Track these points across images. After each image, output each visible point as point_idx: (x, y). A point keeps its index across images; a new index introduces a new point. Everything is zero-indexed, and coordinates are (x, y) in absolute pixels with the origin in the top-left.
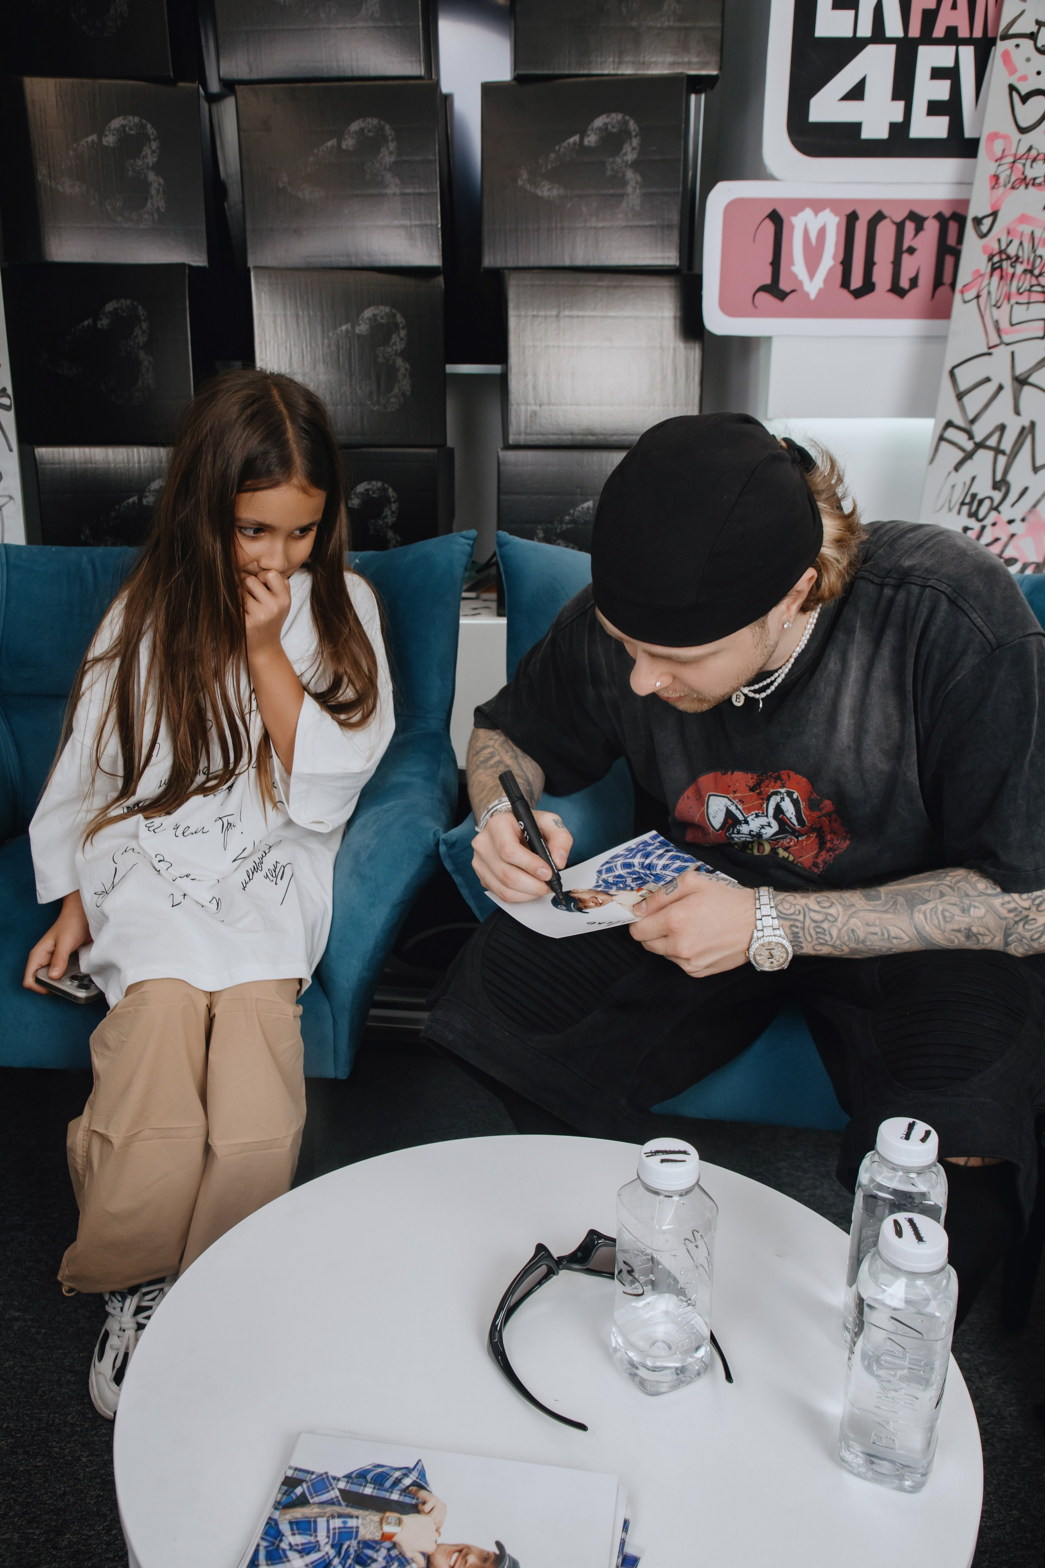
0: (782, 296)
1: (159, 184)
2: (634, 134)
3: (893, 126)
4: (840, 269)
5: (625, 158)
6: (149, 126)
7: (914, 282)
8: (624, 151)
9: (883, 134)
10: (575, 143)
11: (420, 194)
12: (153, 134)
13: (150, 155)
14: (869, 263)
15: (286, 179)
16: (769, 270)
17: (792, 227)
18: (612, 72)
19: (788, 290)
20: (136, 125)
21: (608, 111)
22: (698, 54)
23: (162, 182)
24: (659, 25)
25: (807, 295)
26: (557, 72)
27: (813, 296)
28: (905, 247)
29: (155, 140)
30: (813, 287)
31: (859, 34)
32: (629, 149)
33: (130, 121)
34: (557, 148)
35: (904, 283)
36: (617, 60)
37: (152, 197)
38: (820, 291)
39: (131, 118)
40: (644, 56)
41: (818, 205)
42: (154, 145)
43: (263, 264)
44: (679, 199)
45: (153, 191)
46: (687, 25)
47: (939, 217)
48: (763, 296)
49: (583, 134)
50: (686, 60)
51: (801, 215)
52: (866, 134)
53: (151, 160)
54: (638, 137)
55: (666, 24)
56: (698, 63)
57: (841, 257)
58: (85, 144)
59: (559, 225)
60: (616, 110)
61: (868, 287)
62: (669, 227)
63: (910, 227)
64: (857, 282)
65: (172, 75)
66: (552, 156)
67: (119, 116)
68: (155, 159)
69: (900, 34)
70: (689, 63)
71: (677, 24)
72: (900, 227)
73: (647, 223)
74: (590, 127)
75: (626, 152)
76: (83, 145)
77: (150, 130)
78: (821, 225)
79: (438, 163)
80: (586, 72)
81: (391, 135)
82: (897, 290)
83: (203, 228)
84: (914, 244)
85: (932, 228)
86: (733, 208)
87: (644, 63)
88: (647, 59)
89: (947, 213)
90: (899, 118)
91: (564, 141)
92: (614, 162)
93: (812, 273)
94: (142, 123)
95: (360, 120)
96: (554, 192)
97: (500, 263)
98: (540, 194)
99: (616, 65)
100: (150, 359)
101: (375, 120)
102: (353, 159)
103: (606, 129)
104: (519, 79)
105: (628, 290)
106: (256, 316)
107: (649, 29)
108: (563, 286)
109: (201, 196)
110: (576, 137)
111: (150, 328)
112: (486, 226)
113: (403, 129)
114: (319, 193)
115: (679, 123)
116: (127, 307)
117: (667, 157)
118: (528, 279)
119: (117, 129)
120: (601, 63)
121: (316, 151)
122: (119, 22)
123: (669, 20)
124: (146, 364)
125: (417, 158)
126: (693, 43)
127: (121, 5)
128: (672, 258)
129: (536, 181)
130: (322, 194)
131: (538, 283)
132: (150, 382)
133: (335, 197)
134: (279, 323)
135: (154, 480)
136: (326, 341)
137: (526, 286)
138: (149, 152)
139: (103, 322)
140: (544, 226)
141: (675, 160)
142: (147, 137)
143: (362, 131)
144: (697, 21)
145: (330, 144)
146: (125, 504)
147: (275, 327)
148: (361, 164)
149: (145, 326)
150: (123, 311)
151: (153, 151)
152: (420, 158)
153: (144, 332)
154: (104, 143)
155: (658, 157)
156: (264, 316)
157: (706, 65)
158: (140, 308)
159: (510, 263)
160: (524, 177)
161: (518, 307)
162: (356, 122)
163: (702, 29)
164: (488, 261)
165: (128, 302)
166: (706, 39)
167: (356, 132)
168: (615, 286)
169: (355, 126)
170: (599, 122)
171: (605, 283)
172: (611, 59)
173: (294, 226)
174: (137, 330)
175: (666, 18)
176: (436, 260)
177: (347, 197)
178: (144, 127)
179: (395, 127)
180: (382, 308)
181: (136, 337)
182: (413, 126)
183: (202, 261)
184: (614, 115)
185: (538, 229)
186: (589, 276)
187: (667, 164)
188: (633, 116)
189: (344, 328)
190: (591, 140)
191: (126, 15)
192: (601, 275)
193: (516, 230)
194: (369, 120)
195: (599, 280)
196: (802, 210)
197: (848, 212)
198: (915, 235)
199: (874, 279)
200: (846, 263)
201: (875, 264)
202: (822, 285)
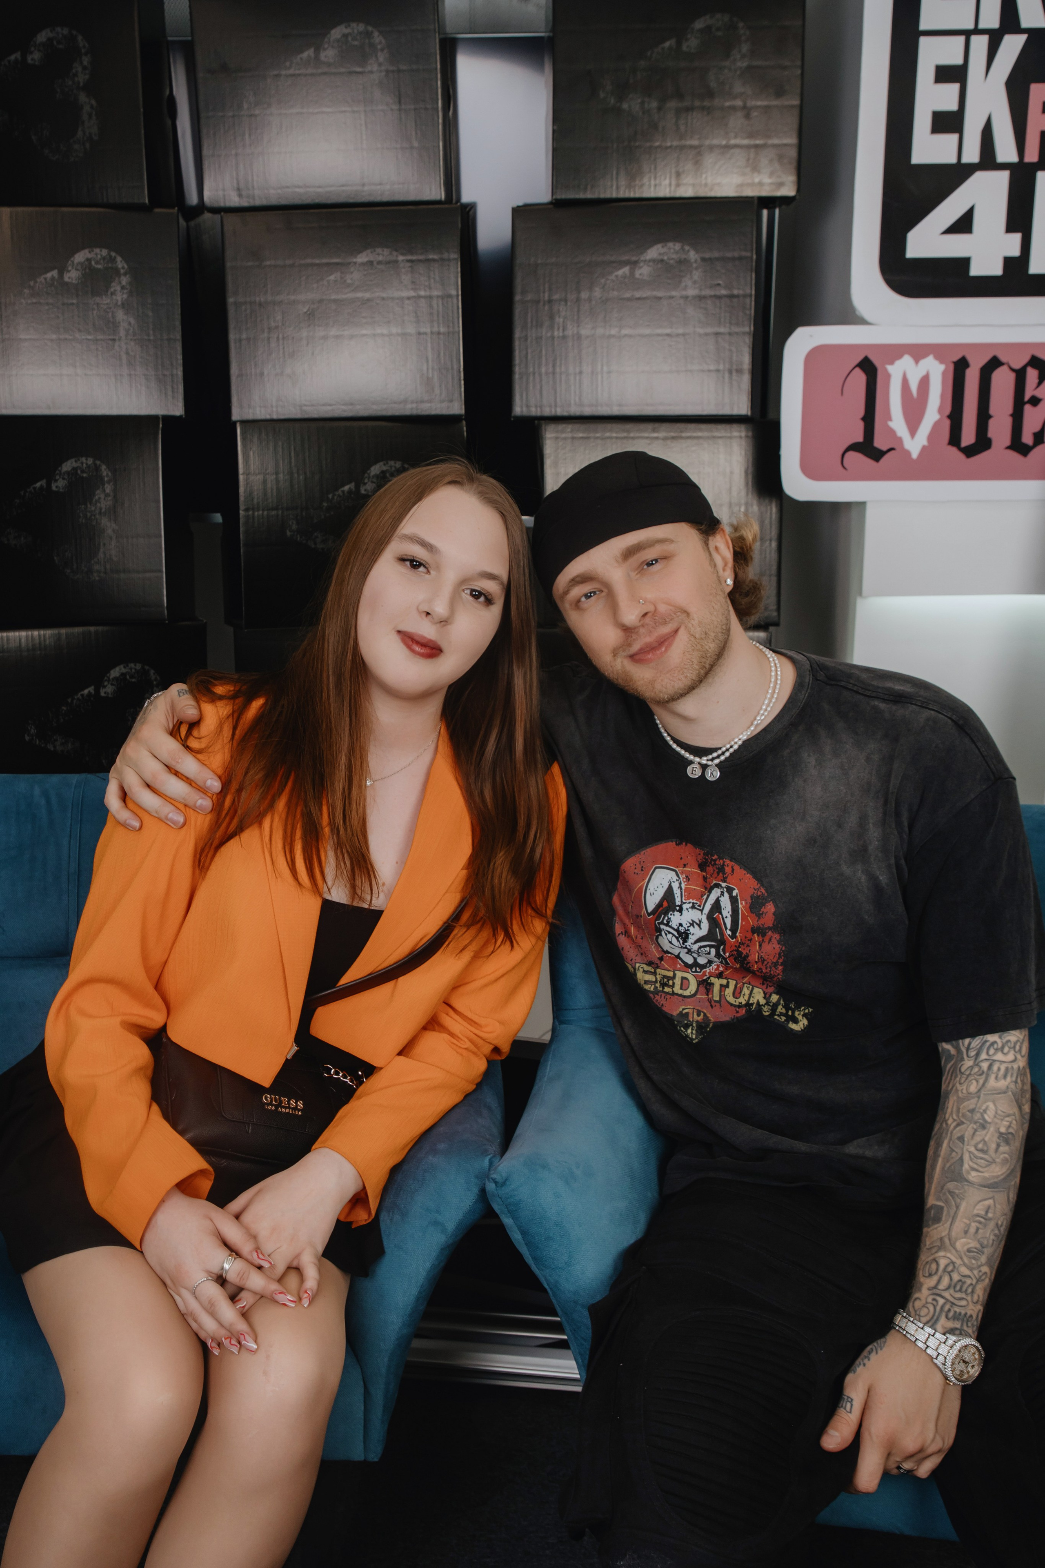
0: (877, 455)
1: (130, 324)
2: (694, 265)
3: (1008, 261)
4: (947, 423)
5: (684, 293)
6: (119, 259)
8: (683, 284)
9: (997, 270)
10: (624, 276)
11: (439, 333)
12: (123, 268)
13: (119, 292)
14: (984, 416)
15: (279, 317)
16: (861, 425)
18: (668, 195)
19: (884, 449)
20: (104, 258)
21: (662, 239)
22: (771, 174)
23: (133, 321)
24: (724, 143)
25: (908, 453)
26: (602, 196)
27: (915, 455)
28: (1027, 398)
29: (125, 274)
31: (964, 160)
32: (689, 283)
33: (96, 254)
34: (603, 281)
35: (1027, 438)
36: (674, 182)
37: (119, 340)
38: (924, 448)
39: (97, 250)
40: (706, 178)
42: (125, 280)
43: (250, 417)
44: (748, 340)
45: (122, 333)
46: (758, 142)
49: (634, 264)
50: (757, 180)
52: (975, 271)
53: (120, 297)
54: (700, 270)
55: (733, 142)
56: (771, 184)
57: (948, 410)
58: (43, 281)
59: (605, 369)
60: (675, 238)
61: (983, 443)
62: (739, 371)
64: (968, 437)
65: (147, 201)
66: (597, 289)
67: (83, 249)
68: (125, 296)
69: (1013, 158)
70: (761, 184)
71: (746, 142)
73: (712, 367)
74: (642, 258)
75: (686, 286)
76: (41, 282)
77: (120, 263)
79: (460, 298)
80: (637, 195)
81: (404, 268)
82: (1018, 446)
83: (180, 372)
87: (706, 185)
88: (709, 180)
90: (1015, 252)
91: (611, 273)
92: (671, 297)
93: (913, 428)
94: (111, 256)
95: (369, 251)
96: (600, 331)
97: (534, 412)
98: (583, 332)
99: (673, 188)
100: (114, 526)
101: (386, 251)
102: (359, 295)
103: (662, 261)
104: (557, 204)
105: (689, 442)
106: (241, 478)
107: (711, 148)
108: (610, 438)
109: (178, 336)
110: (626, 270)
111: (115, 491)
112: (517, 369)
113: (420, 261)
114: (320, 332)
115: (749, 254)
116: (88, 467)
117: (735, 292)
118: (568, 430)
119: (81, 264)
120: (655, 186)
121: (315, 286)
122: (88, 145)
123: (736, 137)
124: (109, 532)
125: (435, 293)
126: (764, 162)
127: (90, 127)
128: (742, 407)
129: (578, 318)
130: (321, 334)
131: (581, 435)
132: (113, 552)
133: (337, 337)
134: (269, 486)
135: (114, 667)
136: (325, 504)
137: (565, 439)
138: (118, 288)
139: (59, 484)
140: (587, 369)
141: (744, 296)
142: (117, 272)
143: (371, 263)
144: (769, 137)
145: (332, 278)
146: (79, 696)
147: (265, 490)
148: (368, 300)
149: (108, 488)
150: (83, 472)
151: (123, 288)
152: (439, 293)
153: (107, 495)
154: (66, 279)
155: (724, 292)
156: (252, 478)
157: (781, 185)
158: (104, 467)
159: (547, 412)
160: (563, 313)
161: (555, 464)
162: (365, 253)
163: (775, 146)
164: (519, 409)
165: (90, 461)
166: (781, 157)
167: (363, 264)
168: (673, 438)
169: (362, 258)
170: (653, 253)
171: (662, 434)
172: (667, 182)
173: (288, 371)
174: (99, 494)
175: (732, 135)
176: (457, 408)
177: (352, 337)
178: (113, 260)
179: (409, 257)
180: (392, 463)
181: (99, 500)
182: (431, 257)
183: (178, 409)
184: (671, 244)
185: (581, 373)
186: (642, 426)
187: (735, 300)
188: (694, 246)
189: (346, 488)
190: (644, 272)
191: (95, 138)
192: (657, 425)
193: (554, 373)
194: (379, 250)
195: (654, 431)
196: (900, 357)
197: (956, 359)
198: (1039, 384)
199: (990, 434)
200: (955, 417)
201: (990, 417)
202: (925, 443)
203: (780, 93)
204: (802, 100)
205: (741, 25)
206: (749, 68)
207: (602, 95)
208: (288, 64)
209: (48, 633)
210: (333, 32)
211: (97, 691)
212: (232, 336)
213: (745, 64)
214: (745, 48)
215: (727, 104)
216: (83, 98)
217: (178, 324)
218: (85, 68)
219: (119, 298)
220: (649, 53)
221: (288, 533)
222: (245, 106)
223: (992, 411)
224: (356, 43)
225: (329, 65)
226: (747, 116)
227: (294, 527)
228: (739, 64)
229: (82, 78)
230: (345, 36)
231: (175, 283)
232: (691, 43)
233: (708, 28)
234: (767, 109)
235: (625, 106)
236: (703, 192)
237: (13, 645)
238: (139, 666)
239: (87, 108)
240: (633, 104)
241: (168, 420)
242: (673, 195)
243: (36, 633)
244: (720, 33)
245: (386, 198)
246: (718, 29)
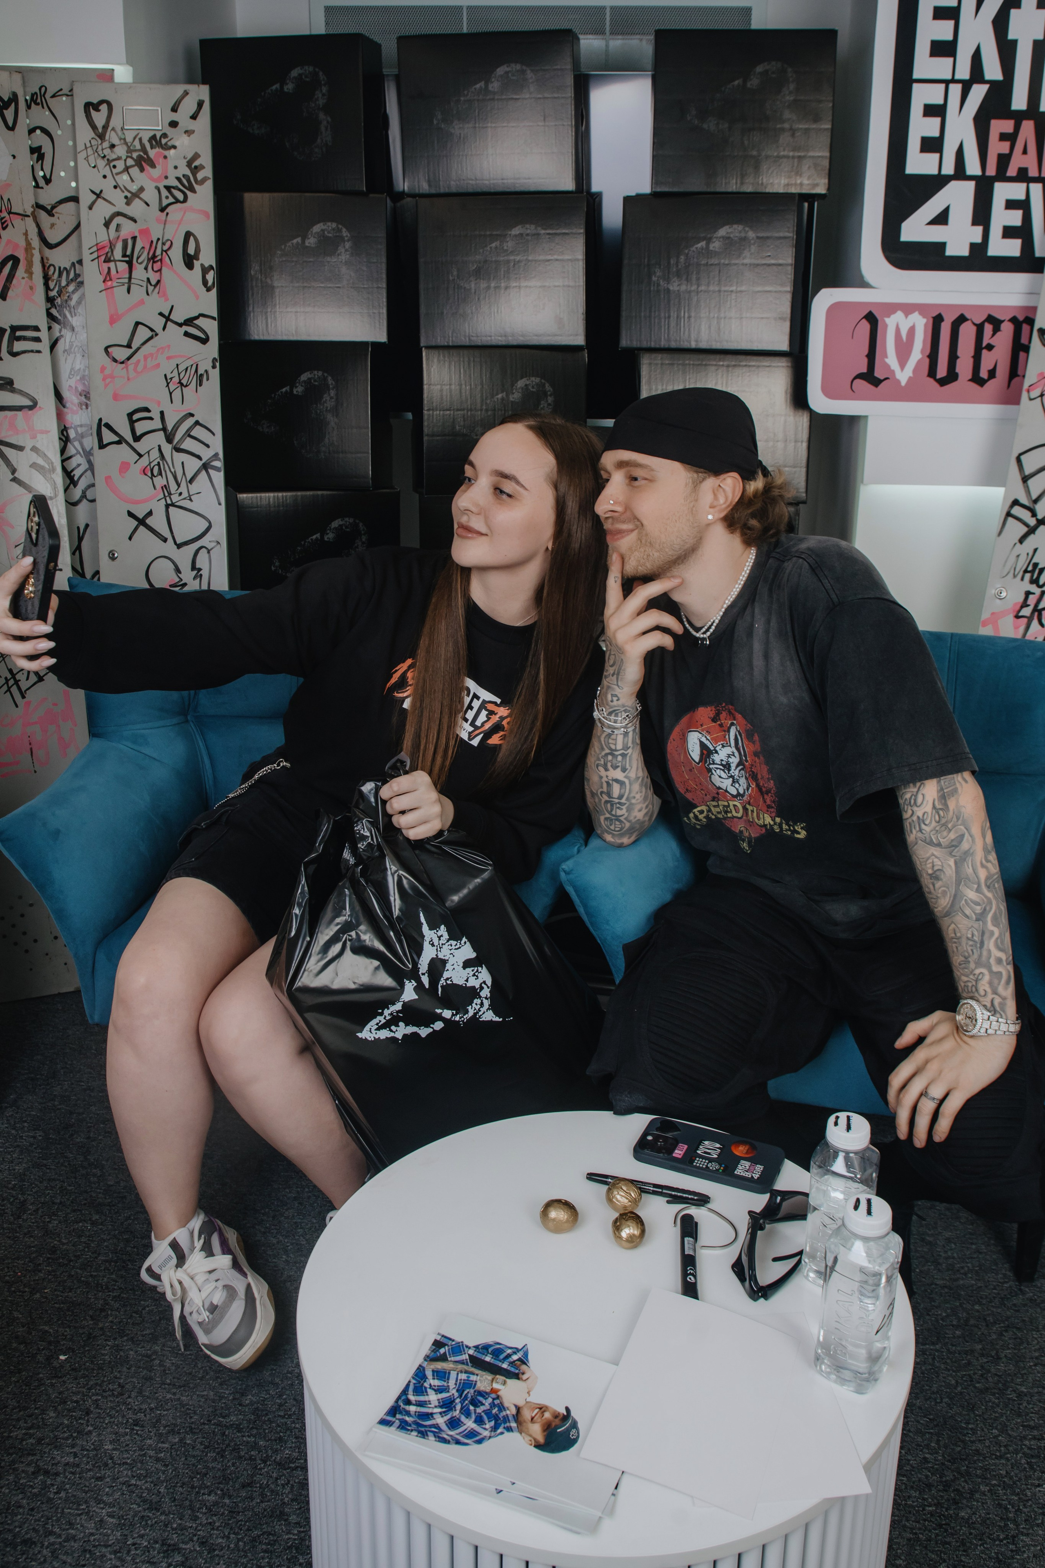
0: (876, 382)
1: (351, 276)
2: (752, 242)
3: (973, 246)
4: (927, 361)
5: (745, 261)
6: (344, 230)
7: (992, 374)
8: (744, 255)
9: (965, 252)
10: (702, 249)
11: (569, 286)
12: (347, 236)
13: (344, 254)
14: (953, 357)
15: (455, 273)
16: (866, 360)
17: (886, 326)
18: (735, 190)
19: (882, 378)
20: (334, 229)
21: (730, 222)
22: (809, 178)
23: (353, 274)
24: (775, 154)
25: (898, 382)
26: (688, 190)
27: (903, 383)
28: (984, 345)
29: (348, 241)
30: (903, 376)
31: (944, 172)
32: (748, 255)
33: (329, 226)
34: (686, 251)
35: (984, 374)
36: (739, 182)
38: (910, 378)
39: (329, 224)
40: (763, 179)
41: (908, 309)
42: (348, 245)
43: (433, 343)
44: (789, 297)
45: (345, 282)
46: (800, 154)
47: (1014, 320)
48: (858, 382)
49: (709, 240)
50: (799, 181)
51: (893, 316)
52: (949, 252)
53: (345, 257)
54: (756, 245)
55: (782, 153)
56: (810, 184)
57: (928, 352)
58: (291, 245)
59: (686, 315)
60: (739, 222)
61: (952, 376)
62: (782, 319)
63: (988, 328)
64: (942, 372)
65: (365, 189)
66: (682, 257)
67: (318, 222)
68: (348, 256)
69: (978, 172)
70: (801, 184)
72: (980, 328)
74: (715, 236)
75: (746, 257)
76: (289, 246)
77: (345, 233)
78: (911, 325)
79: (584, 261)
80: (712, 190)
81: (545, 238)
82: (977, 379)
83: (384, 311)
84: (992, 342)
85: (1007, 329)
86: (834, 310)
87: (762, 184)
88: (765, 181)
89: (1021, 318)
90: (978, 239)
91: (693, 246)
92: (734, 264)
93: (902, 365)
94: (338, 228)
95: (520, 226)
96: (683, 288)
97: (635, 344)
98: (671, 288)
99: (738, 185)
100: (336, 420)
101: (533, 227)
102: (512, 258)
103: (729, 238)
104: (655, 195)
105: (745, 369)
106: (425, 387)
107: (767, 157)
108: (689, 365)
109: (384, 285)
110: (703, 244)
111: (337, 395)
112: (624, 314)
113: (556, 234)
114: (483, 285)
115: (791, 235)
116: (319, 378)
117: (781, 262)
118: (658, 358)
119: (317, 233)
120: (726, 183)
121: (481, 251)
122: (324, 149)
123: (784, 150)
124: (332, 424)
125: (566, 257)
126: (805, 168)
127: (326, 136)
128: (783, 345)
129: (669, 277)
130: (485, 285)
131: (667, 362)
132: (335, 439)
133: (496, 288)
134: (444, 393)
135: (334, 520)
136: (484, 407)
137: (657, 364)
138: (343, 250)
139: (299, 390)
140: (674, 315)
141: (787, 265)
142: (342, 239)
143: (521, 235)
144: (808, 151)
145: (493, 245)
146: (310, 540)
147: (442, 396)
148: (519, 261)
149: (332, 393)
150: (315, 381)
151: (346, 250)
152: (569, 257)
153: (332, 398)
154: (307, 244)
155: (773, 262)
156: (432, 387)
157: (817, 185)
158: (330, 378)
159: (645, 345)
160: (658, 274)
161: (649, 382)
162: (517, 228)
163: (813, 157)
164: (625, 342)
165: (320, 373)
166: (816, 165)
167: (516, 236)
168: (734, 366)
169: (516, 231)
170: (722, 232)
171: (725, 363)
172: (734, 181)
173: (461, 311)
174: (326, 397)
175: (782, 149)
176: (580, 340)
177: (506, 288)
178: (340, 231)
179: (548, 231)
180: (533, 379)
181: (325, 402)
182: (564, 231)
183: (382, 337)
184: (735, 226)
185: (669, 317)
186: (712, 357)
187: (780, 268)
188: (751, 227)
189: (500, 396)
190: (715, 245)
191: (330, 144)
192: (722, 356)
193: (650, 317)
194: (528, 226)
195: (720, 360)
196: (894, 312)
197: (934, 315)
198: (993, 335)
199: (957, 371)
200: (933, 357)
201: (958, 357)
202: (911, 375)
203: (817, 119)
204: (833, 125)
205: (790, 70)
206: (795, 101)
207: (689, 118)
208: (466, 92)
209: (289, 494)
210: (498, 70)
211: (322, 536)
212: (422, 286)
213: (792, 98)
214: (792, 87)
215: (778, 126)
216: (322, 116)
217: (384, 276)
218: (323, 95)
219: (343, 258)
220: (723, 89)
221: (457, 428)
222: (435, 122)
223: (959, 354)
224: (514, 78)
225: (494, 93)
226: (793, 135)
227: (462, 423)
228: (787, 98)
229: (321, 102)
230: (507, 73)
231: (382, 248)
232: (754, 82)
233: (766, 71)
234: (807, 130)
235: (705, 126)
236: (761, 189)
237: (264, 502)
238: (351, 520)
239: (325, 123)
240: (710, 125)
241: (376, 345)
242: (738, 190)
243: (280, 494)
244: (774, 76)
245: (532, 189)
246: (773, 73)
